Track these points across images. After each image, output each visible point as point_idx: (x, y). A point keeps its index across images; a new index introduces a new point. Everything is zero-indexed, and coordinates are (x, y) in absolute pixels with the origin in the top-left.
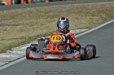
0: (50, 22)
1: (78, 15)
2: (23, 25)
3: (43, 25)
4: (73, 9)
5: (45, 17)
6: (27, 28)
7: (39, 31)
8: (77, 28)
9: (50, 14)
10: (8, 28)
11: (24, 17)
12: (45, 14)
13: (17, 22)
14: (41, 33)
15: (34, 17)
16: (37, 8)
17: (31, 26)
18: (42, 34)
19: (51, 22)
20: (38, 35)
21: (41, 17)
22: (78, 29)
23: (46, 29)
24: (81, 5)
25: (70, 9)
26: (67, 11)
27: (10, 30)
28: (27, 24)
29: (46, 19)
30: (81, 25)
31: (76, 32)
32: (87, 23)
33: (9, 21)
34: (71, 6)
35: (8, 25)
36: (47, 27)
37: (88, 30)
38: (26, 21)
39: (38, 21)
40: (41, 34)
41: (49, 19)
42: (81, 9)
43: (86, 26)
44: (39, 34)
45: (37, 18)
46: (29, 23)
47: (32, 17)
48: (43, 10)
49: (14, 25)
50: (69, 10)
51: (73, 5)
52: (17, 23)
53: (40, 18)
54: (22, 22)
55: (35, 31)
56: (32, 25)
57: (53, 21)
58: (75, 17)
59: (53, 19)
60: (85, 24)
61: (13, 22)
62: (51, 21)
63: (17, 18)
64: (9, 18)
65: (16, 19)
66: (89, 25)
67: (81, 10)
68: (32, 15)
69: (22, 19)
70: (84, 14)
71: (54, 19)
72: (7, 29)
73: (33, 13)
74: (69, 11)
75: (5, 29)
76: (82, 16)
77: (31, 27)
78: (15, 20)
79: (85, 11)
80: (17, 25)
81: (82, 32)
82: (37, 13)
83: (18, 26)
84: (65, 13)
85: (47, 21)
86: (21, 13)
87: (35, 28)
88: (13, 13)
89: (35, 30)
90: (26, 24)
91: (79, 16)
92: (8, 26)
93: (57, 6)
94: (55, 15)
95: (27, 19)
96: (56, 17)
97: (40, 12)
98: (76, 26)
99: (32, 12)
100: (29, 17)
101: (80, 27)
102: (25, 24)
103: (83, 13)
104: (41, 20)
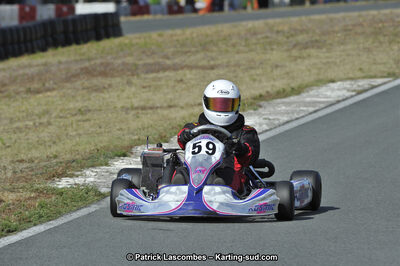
0: (296, 58)
1: (371, 40)
2: (227, 66)
3: (277, 66)
4: (361, 25)
5: (285, 47)
6: (236, 77)
7: (265, 84)
8: (363, 75)
9: (301, 38)
10: (189, 76)
11: (234, 46)
12: (288, 38)
13: (213, 59)
14: (269, 89)
15: (258, 46)
16: (271, 21)
17: (246, 70)
18: (271, 92)
19: (299, 61)
20: (261, 96)
21: (275, 47)
22: (364, 78)
23: (283, 78)
24: (385, 15)
25: (354, 25)
26: (345, 30)
27: (193, 82)
28: (238, 65)
29: (288, 50)
30: (374, 67)
31: (359, 86)
32: (391, 61)
33: (192, 58)
34: (360, 16)
35: (190, 67)
36: (287, 73)
37: (390, 82)
38: (237, 57)
39: (268, 56)
40: (268, 92)
41: (295, 53)
42: (380, 25)
43: (386, 70)
44: (264, 93)
45: (265, 49)
46: (244, 62)
47: (254, 47)
48: (286, 28)
49: (203, 68)
50: (350, 27)
51: (364, 13)
52: (212, 63)
53: (272, 49)
54: (225, 60)
55: (256, 84)
56: (252, 68)
57: (304, 58)
58: (361, 45)
59: (305, 53)
60: (384, 64)
61: (204, 59)
62: (300, 57)
63: (215, 49)
64: (193, 49)
65: (212, 51)
66: (394, 66)
67: (380, 29)
68: (254, 41)
69: (227, 51)
70: (387, 38)
71: (308, 51)
72: (184, 78)
73: (259, 36)
74: (350, 30)
75: (179, 79)
76: (381, 43)
77: (246, 74)
78: (209, 54)
79: (391, 29)
80: (212, 68)
81: (373, 87)
82: (269, 35)
83: (215, 71)
84: (339, 35)
85: (290, 56)
86: (229, 35)
87: (257, 75)
88: (207, 36)
89: (254, 80)
90: (235, 65)
91: (373, 42)
92: (187, 72)
93: (323, 17)
94: (312, 42)
95: (238, 53)
96: (313, 47)
97: (278, 32)
98: (361, 69)
99: (255, 34)
100: (245, 46)
101: (372, 74)
102: (232, 63)
103: (385, 36)
104: (276, 56)
